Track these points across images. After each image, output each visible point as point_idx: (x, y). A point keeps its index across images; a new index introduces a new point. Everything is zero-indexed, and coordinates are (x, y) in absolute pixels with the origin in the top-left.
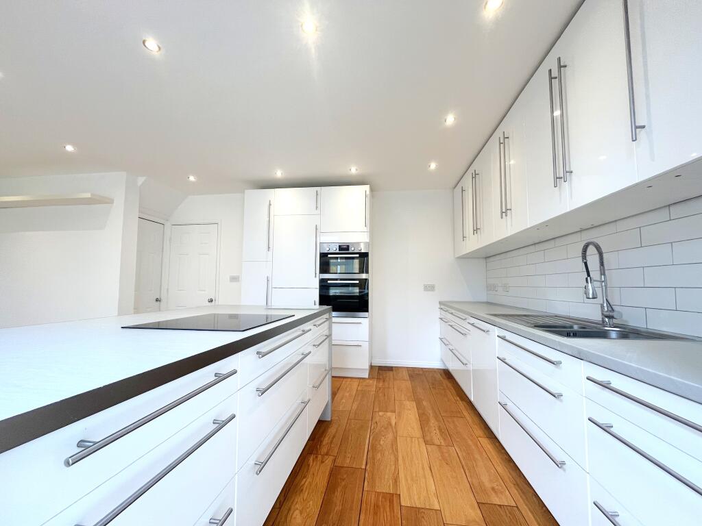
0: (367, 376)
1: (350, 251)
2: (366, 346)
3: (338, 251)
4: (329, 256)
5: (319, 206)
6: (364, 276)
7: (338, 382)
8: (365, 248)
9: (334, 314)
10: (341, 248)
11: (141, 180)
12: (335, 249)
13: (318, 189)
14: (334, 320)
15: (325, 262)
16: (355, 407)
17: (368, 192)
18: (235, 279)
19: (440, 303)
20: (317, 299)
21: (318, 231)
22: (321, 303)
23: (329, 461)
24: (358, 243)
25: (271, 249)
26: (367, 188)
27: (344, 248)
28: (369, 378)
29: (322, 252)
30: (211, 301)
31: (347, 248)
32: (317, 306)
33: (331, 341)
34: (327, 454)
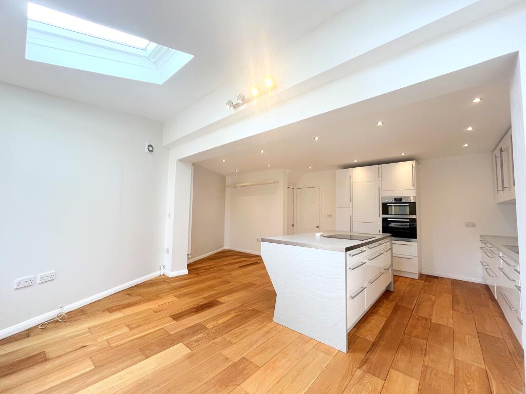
0: (417, 278)
1: (402, 202)
2: (416, 260)
3: (394, 202)
4: (388, 204)
5: (380, 175)
6: (414, 217)
7: (396, 278)
8: (413, 199)
9: (393, 238)
10: (396, 200)
11: (288, 171)
12: (392, 200)
13: (380, 166)
14: (394, 242)
15: (385, 208)
16: (408, 289)
17: (414, 165)
18: (330, 216)
19: (481, 236)
20: (381, 229)
21: (380, 190)
22: (384, 232)
23: (394, 303)
24: (408, 197)
25: (352, 201)
26: (413, 162)
27: (398, 200)
28: (419, 279)
29: (383, 202)
30: (318, 227)
31: (400, 200)
32: (381, 233)
33: (392, 252)
34: (393, 301)
